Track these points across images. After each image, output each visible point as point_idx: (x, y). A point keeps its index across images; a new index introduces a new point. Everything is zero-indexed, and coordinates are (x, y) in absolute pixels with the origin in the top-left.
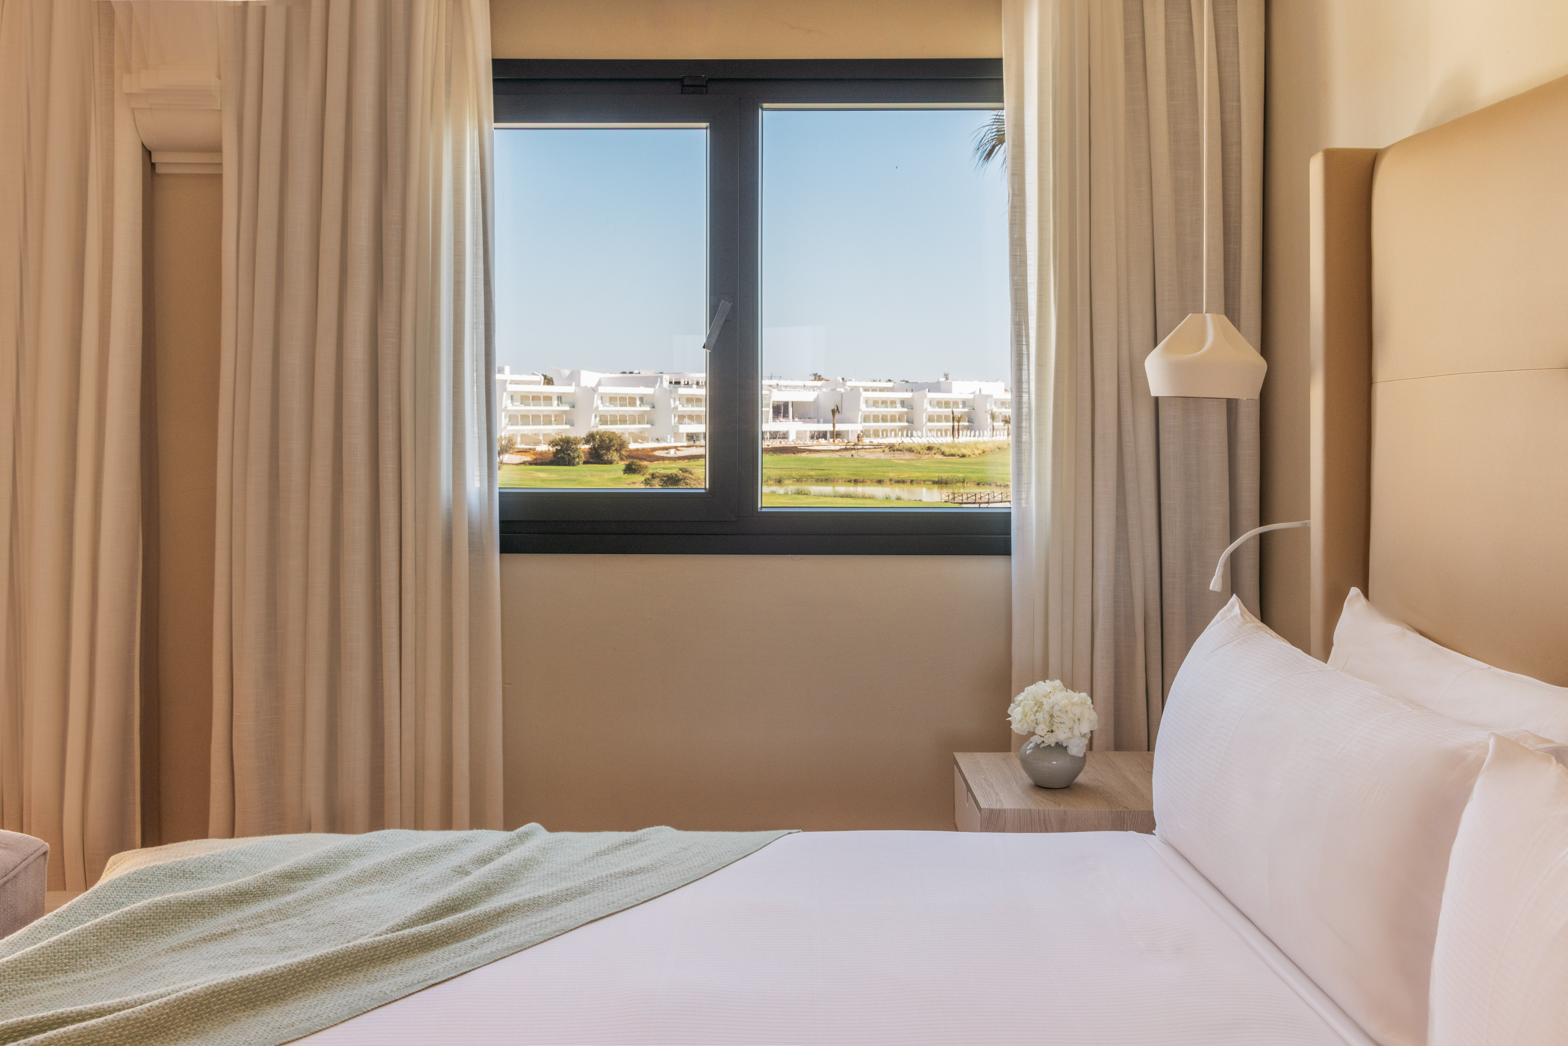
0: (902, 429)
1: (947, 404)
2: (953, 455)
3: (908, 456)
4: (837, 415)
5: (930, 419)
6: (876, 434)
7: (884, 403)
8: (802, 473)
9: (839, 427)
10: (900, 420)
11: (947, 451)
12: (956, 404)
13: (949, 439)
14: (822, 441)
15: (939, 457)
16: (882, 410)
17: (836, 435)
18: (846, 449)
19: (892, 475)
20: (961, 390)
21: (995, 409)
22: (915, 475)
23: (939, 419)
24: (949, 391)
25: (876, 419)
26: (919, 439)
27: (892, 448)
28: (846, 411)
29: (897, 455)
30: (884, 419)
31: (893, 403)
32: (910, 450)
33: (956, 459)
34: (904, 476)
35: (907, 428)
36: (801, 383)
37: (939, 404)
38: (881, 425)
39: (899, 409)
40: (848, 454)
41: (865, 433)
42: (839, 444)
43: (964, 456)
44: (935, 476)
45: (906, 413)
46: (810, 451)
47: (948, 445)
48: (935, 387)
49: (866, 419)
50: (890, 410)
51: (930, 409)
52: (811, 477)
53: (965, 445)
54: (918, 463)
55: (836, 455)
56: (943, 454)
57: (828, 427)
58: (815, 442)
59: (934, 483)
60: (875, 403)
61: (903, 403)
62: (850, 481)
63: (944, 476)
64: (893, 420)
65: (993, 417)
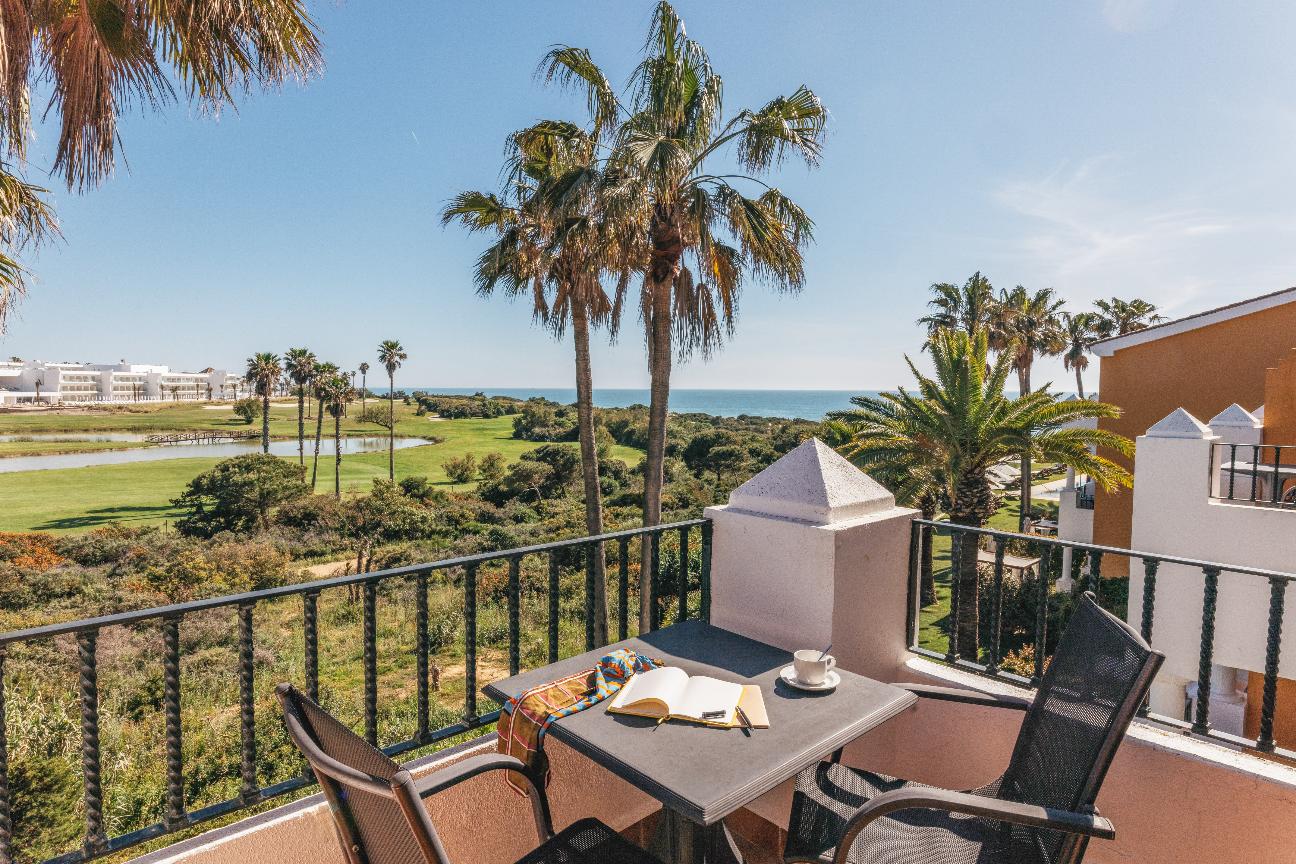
0: (94, 395)
1: (128, 379)
2: (138, 412)
3: (103, 413)
4: (40, 386)
5: (115, 389)
6: (73, 398)
7: (79, 378)
8: (17, 426)
9: (42, 394)
10: (91, 390)
11: (134, 409)
12: (134, 379)
13: (132, 401)
14: (28, 404)
15: (128, 413)
16: (77, 383)
17: (39, 399)
18: (51, 409)
19: (95, 426)
20: (137, 370)
21: (163, 383)
22: (113, 425)
23: (122, 388)
24: (129, 371)
25: (72, 389)
26: (108, 402)
27: (90, 408)
28: (47, 382)
29: (95, 413)
30: (79, 389)
31: (86, 378)
32: (105, 409)
33: (141, 414)
34: (105, 426)
35: (98, 395)
36: (6, 364)
37: (122, 379)
38: (77, 393)
39: (90, 382)
40: (54, 413)
41: (65, 398)
42: (43, 406)
43: (146, 412)
44: (130, 425)
45: (96, 385)
46: (21, 411)
47: (134, 405)
48: (118, 368)
49: (64, 388)
50: (82, 383)
51: (114, 382)
52: (27, 429)
53: (146, 405)
54: (113, 417)
55: (45, 413)
56: (131, 411)
57: (34, 394)
58: (22, 405)
59: (129, 430)
60: (71, 378)
61: (93, 378)
62: (61, 431)
63: (137, 425)
64: (86, 389)
65: (162, 387)
